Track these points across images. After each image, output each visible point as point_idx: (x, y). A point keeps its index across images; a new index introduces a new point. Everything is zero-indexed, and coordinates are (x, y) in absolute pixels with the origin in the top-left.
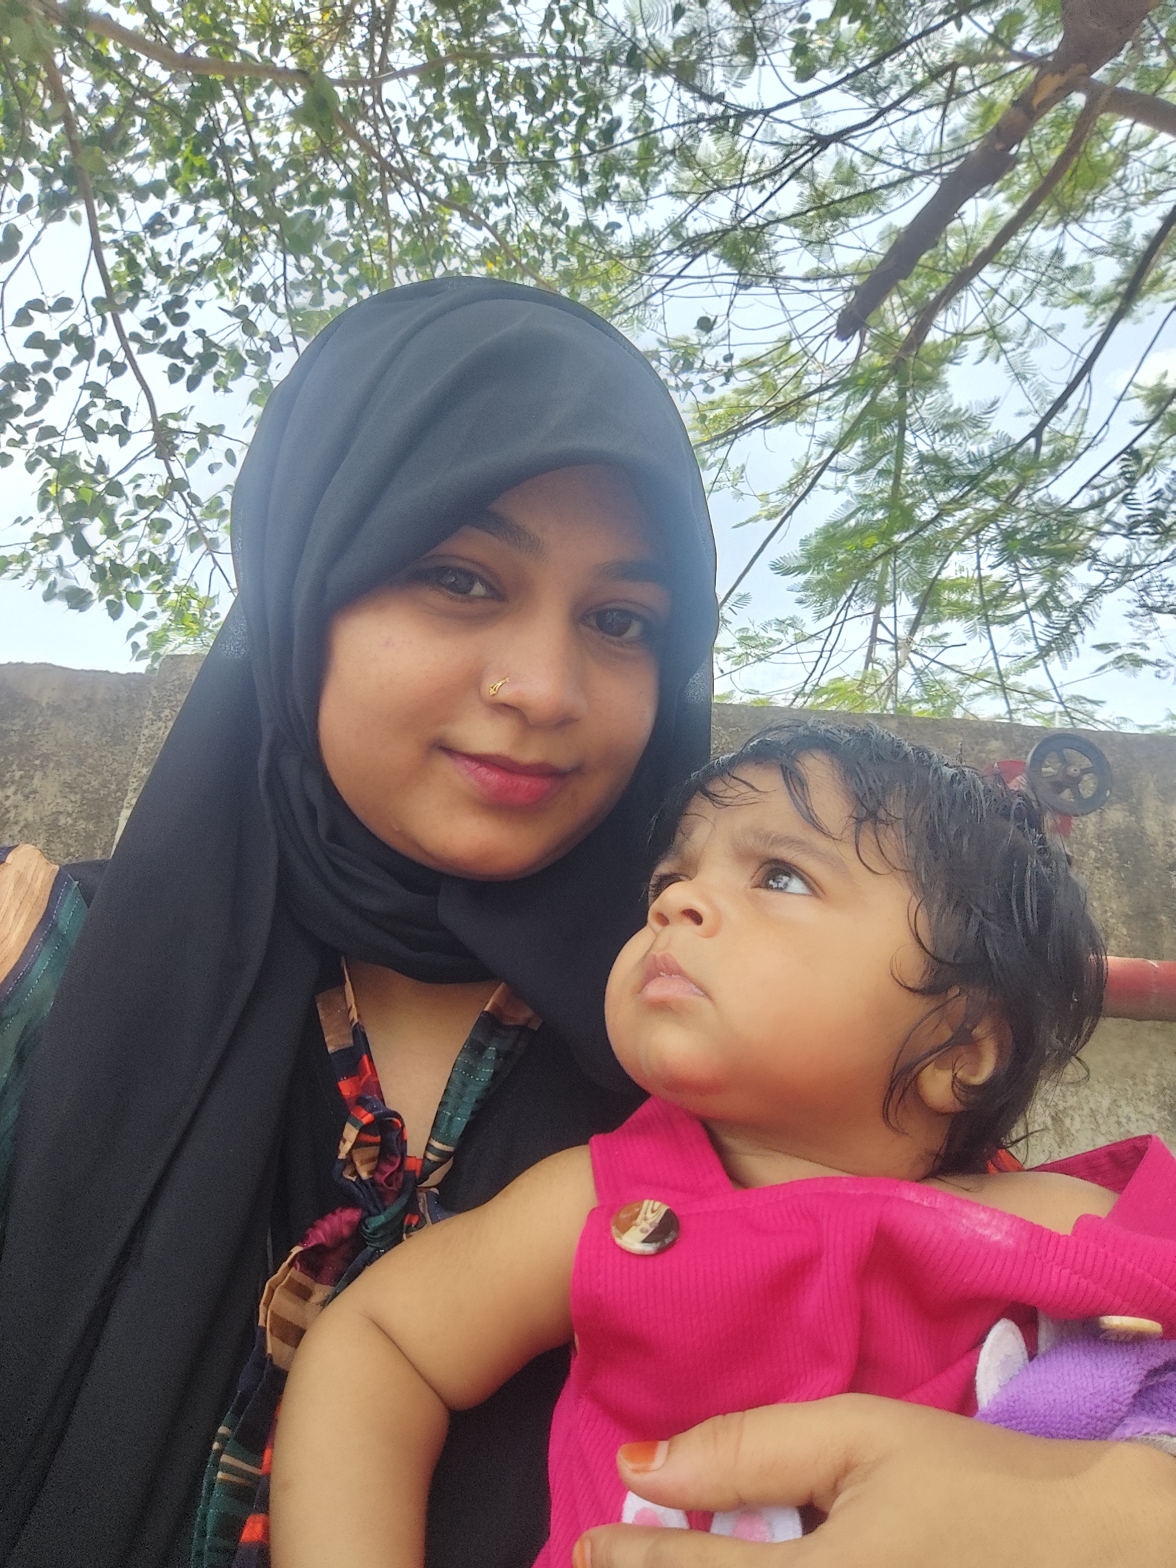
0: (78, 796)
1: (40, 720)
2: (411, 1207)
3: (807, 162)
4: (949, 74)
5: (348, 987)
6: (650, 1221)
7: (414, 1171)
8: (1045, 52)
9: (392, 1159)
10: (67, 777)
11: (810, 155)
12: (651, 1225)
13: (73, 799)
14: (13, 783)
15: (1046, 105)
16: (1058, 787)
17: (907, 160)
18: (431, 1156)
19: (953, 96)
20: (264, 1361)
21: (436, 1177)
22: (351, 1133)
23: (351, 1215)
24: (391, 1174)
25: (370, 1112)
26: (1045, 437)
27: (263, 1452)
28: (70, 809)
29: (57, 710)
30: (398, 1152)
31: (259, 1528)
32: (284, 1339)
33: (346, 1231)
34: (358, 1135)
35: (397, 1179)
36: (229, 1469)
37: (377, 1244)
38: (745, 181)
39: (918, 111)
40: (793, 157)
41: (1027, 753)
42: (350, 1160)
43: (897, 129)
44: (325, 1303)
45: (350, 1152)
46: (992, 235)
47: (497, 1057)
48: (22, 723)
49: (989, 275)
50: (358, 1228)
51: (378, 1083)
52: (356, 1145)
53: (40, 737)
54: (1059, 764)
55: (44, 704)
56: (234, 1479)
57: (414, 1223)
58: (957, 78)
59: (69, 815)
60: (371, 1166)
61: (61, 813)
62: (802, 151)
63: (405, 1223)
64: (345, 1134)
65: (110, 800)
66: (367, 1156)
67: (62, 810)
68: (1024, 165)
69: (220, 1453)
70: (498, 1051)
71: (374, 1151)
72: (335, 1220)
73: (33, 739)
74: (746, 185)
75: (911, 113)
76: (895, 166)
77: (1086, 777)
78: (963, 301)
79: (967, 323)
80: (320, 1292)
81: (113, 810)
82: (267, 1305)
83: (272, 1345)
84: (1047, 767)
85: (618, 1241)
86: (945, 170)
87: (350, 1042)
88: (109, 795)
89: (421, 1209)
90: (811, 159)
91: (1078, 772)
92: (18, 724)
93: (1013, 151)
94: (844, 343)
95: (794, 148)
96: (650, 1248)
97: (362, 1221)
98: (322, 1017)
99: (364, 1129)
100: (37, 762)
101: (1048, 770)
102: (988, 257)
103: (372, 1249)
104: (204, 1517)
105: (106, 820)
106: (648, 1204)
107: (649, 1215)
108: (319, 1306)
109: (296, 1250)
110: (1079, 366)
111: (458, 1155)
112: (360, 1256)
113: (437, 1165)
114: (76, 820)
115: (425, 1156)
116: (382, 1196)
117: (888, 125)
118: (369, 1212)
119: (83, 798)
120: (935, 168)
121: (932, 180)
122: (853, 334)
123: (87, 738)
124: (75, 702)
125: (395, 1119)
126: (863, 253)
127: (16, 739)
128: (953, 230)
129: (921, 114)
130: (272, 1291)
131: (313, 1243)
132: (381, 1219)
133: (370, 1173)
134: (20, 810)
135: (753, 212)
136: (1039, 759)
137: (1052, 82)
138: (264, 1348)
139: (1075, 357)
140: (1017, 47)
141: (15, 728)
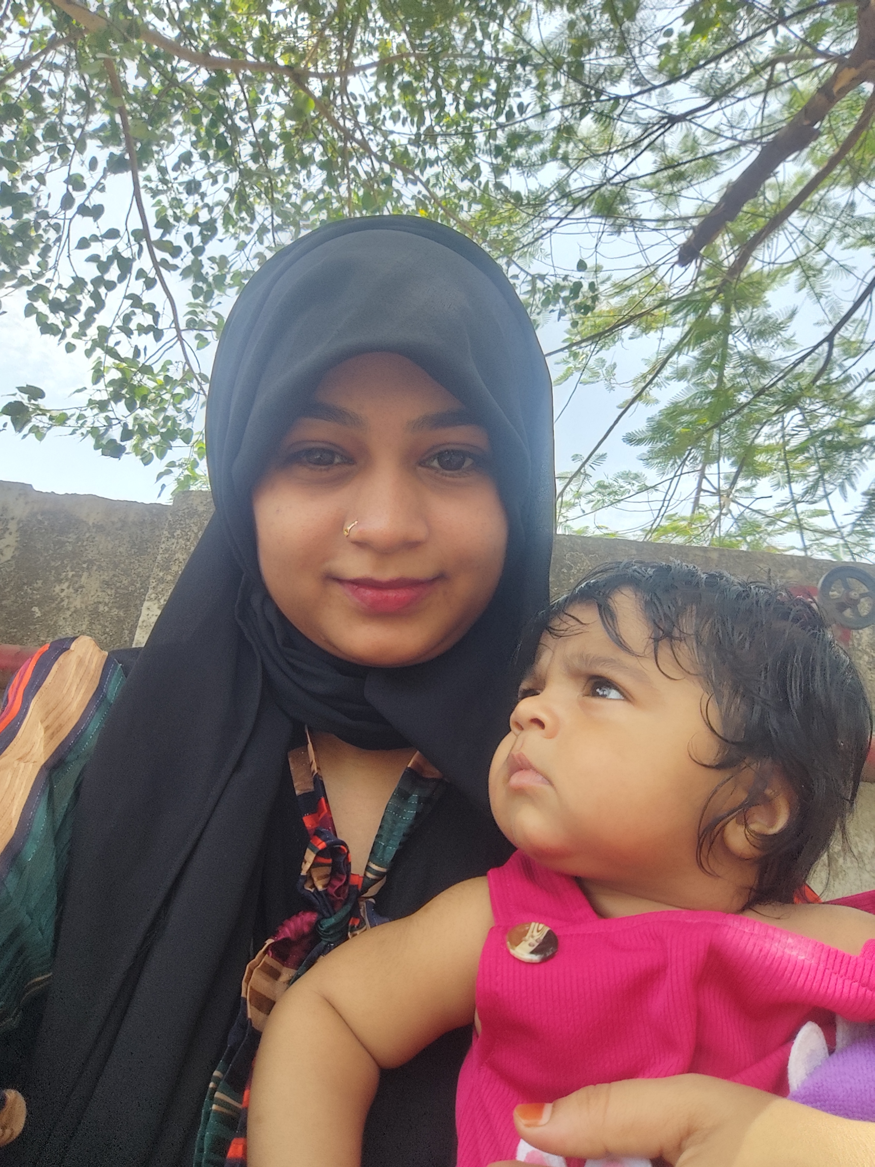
0: (113, 591)
1: (87, 535)
2: (354, 912)
3: (660, 135)
4: (769, 68)
5: (310, 746)
6: (536, 938)
7: (357, 886)
8: (844, 52)
9: (340, 876)
10: (105, 577)
11: (662, 130)
12: (536, 941)
13: (109, 593)
14: (67, 580)
15: (844, 91)
16: (842, 607)
17: (735, 133)
18: (370, 875)
19: (772, 86)
20: (246, 1024)
21: (373, 891)
22: (310, 857)
23: (310, 917)
24: (340, 887)
25: (324, 841)
26: (836, 341)
27: (244, 1090)
28: (107, 600)
29: (100, 528)
30: (344, 872)
31: (240, 1148)
32: (259, 1008)
33: (306, 929)
34: (315, 858)
35: (344, 891)
36: (221, 1103)
37: (329, 940)
38: (613, 150)
39: (744, 98)
40: (650, 131)
41: (818, 580)
42: (309, 877)
43: (727, 110)
44: (291, 982)
45: (309, 870)
46: (800, 188)
47: (419, 802)
48: (75, 537)
49: (795, 219)
50: (315, 927)
51: (331, 819)
52: (314, 865)
53: (87, 547)
54: (843, 589)
55: (91, 524)
56: (225, 1110)
57: (356, 924)
58: (775, 73)
59: (106, 604)
60: (325, 881)
61: (100, 603)
62: (656, 127)
63: (350, 924)
64: (306, 857)
65: (136, 594)
66: (321, 874)
67: (101, 600)
68: (825, 137)
69: (214, 1090)
70: (419, 797)
71: (327, 870)
72: (299, 920)
73: (82, 549)
74: (613, 153)
75: (740, 100)
76: (727, 138)
77: (862, 600)
78: (775, 240)
79: (778, 255)
80: (287, 974)
81: (138, 602)
82: (248, 981)
83: (251, 1012)
84: (833, 591)
85: (512, 952)
86: (764, 140)
87: (311, 788)
88: (135, 591)
89: (362, 914)
90: (663, 133)
91: (858, 596)
92: (72, 537)
93: (816, 126)
94: (683, 269)
95: (650, 126)
96: (536, 958)
97: (318, 922)
98: (292, 768)
99: (320, 854)
100: (85, 566)
101: (834, 594)
102: (795, 204)
103: (324, 943)
104: (202, 1138)
105: (133, 609)
106: (534, 926)
107: (535, 933)
108: (286, 985)
109: (269, 942)
110: (863, 288)
111: (389, 875)
112: (317, 948)
113: (374, 882)
114: (110, 609)
115: (365, 875)
116: (333, 905)
117: (722, 109)
118: (323, 915)
119: (116, 593)
120: (757, 139)
121: (754, 149)
122: (691, 261)
123: (121, 549)
124: (113, 523)
125: (342, 847)
126: (700, 202)
127: (70, 548)
128: (769, 185)
129: (748, 100)
130: (251, 972)
131: (282, 937)
132: (332, 921)
133: (324, 886)
134: (71, 600)
135: (618, 173)
136: (827, 585)
137: (849, 74)
138: (245, 1014)
139: (860, 281)
140: (821, 48)
141: (70, 540)
